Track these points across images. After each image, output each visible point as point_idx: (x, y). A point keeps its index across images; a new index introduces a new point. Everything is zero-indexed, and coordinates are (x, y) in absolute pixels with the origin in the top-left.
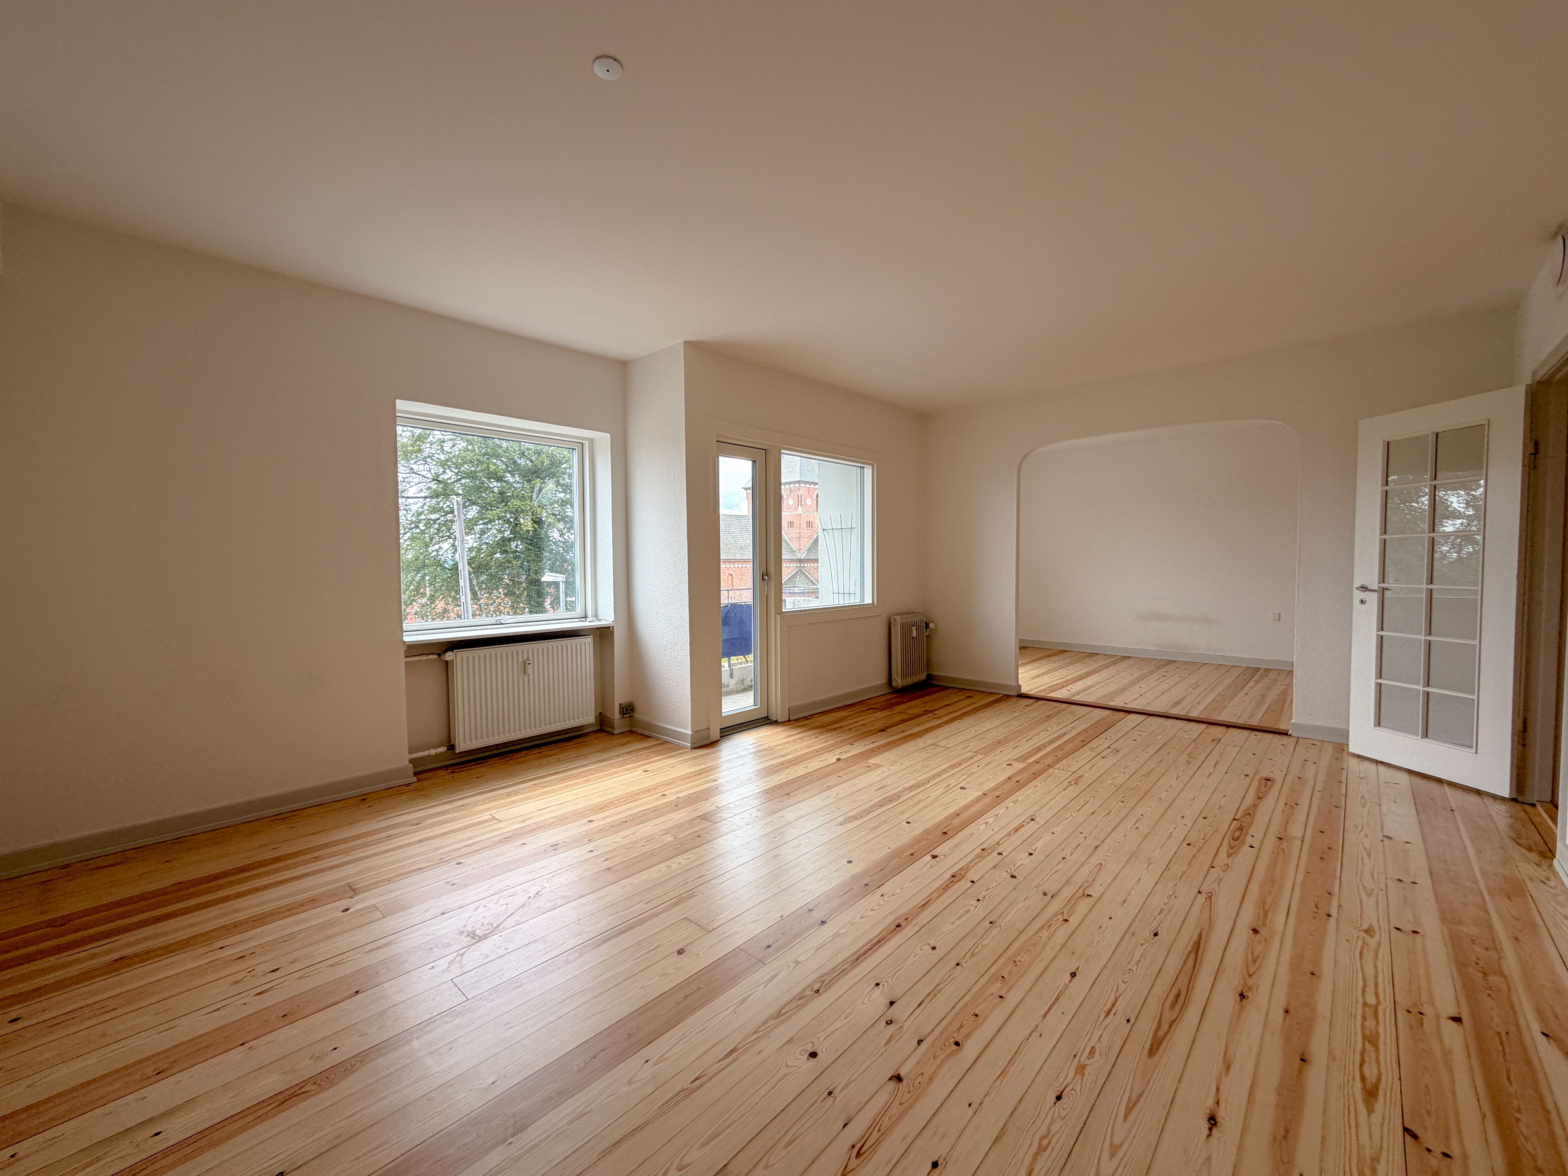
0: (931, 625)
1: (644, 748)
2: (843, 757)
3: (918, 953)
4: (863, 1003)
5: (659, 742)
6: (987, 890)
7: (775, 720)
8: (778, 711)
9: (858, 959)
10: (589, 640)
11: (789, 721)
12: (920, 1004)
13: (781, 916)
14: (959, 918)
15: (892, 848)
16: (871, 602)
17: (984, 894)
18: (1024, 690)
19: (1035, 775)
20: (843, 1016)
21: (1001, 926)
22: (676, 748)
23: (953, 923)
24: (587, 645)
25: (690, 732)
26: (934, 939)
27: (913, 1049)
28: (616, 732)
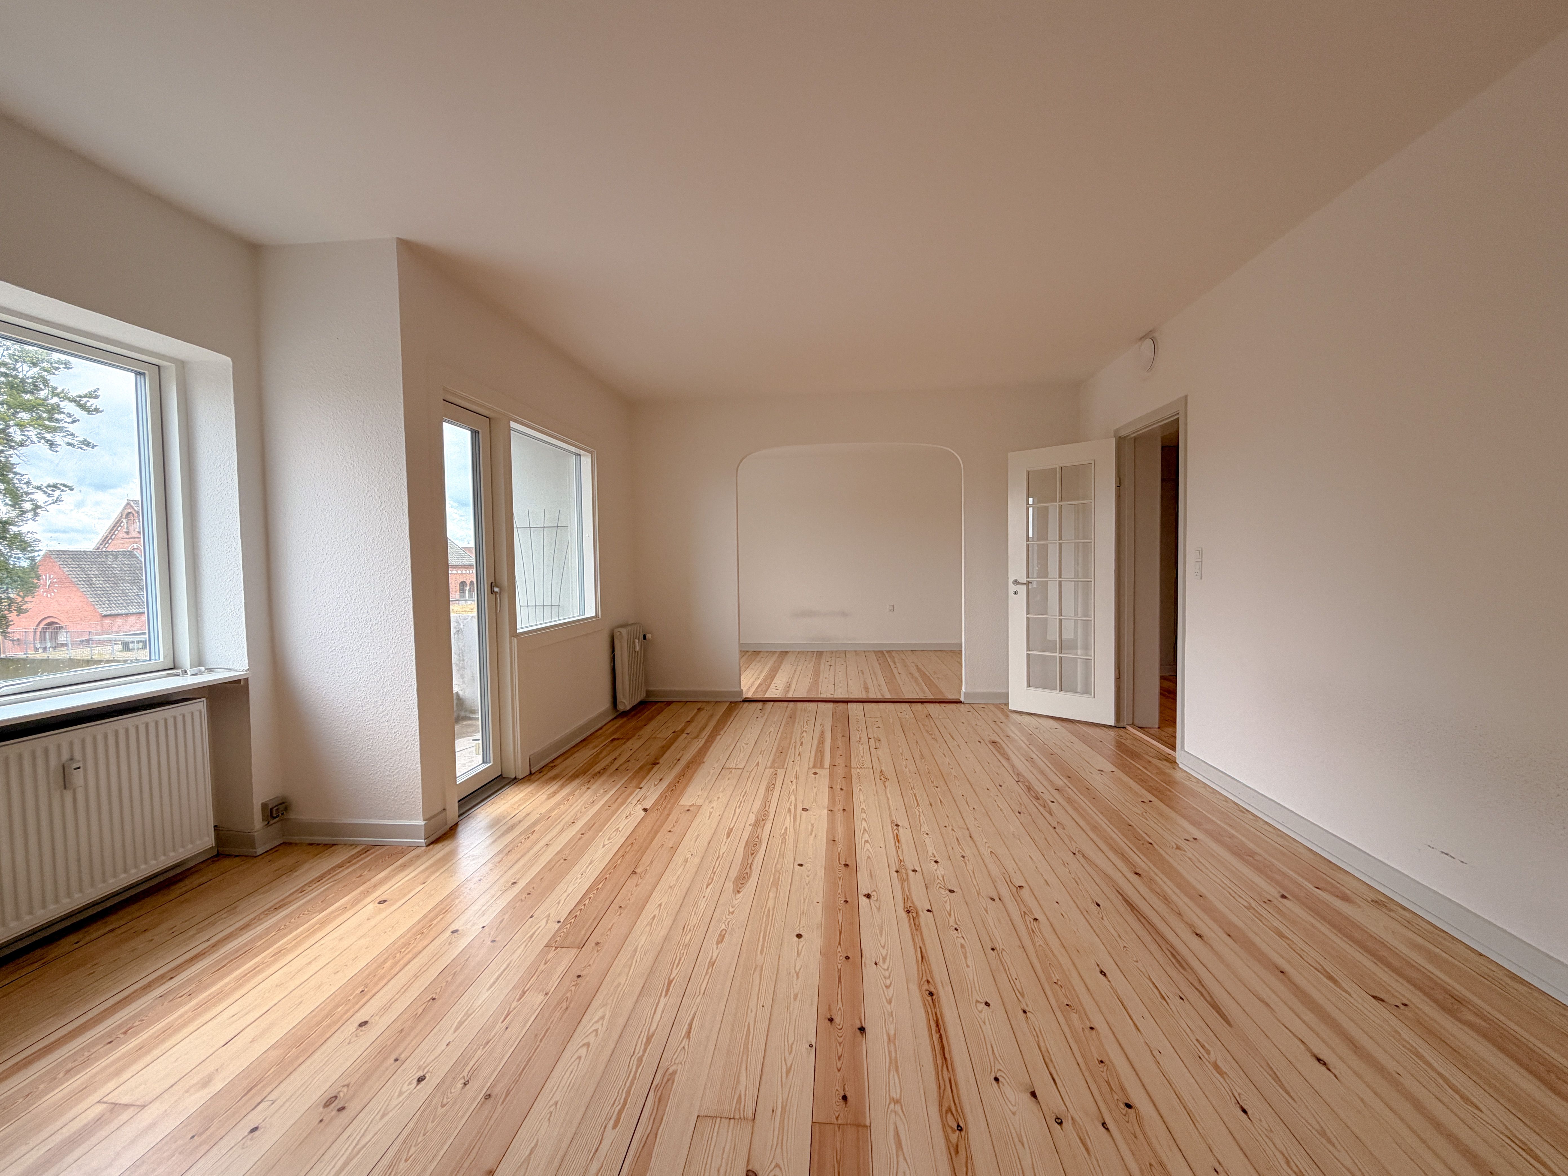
0: (649, 636)
1: (340, 866)
2: (648, 804)
3: (983, 1017)
4: (1014, 1114)
5: (358, 849)
6: (950, 915)
7: (514, 777)
8: (517, 765)
9: (946, 1059)
10: (200, 707)
11: (531, 774)
12: (1054, 1080)
13: (811, 1046)
14: (966, 958)
15: (820, 900)
16: (594, 615)
17: (952, 919)
18: (749, 695)
19: (848, 777)
20: (1019, 1145)
21: (1003, 949)
22: (399, 851)
23: (968, 966)
24: (197, 714)
25: (422, 823)
26: (974, 992)
27: (1110, 1139)
28: (259, 851)
